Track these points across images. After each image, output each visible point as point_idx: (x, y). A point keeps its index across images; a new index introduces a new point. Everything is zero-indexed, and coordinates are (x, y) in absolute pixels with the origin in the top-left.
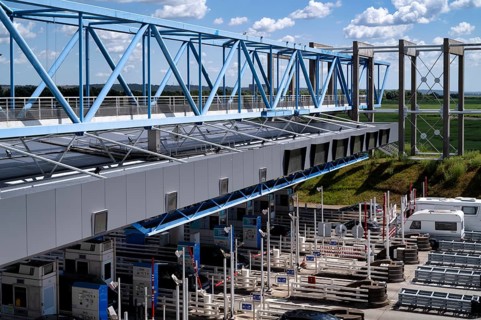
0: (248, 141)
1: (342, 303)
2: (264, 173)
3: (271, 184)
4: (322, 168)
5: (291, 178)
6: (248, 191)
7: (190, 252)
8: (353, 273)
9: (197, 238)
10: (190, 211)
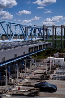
0: (21, 46)
1: (41, 79)
2: (24, 52)
3: (26, 55)
4: (37, 51)
5: (30, 53)
6: (21, 56)
7: (8, 70)
8: (43, 73)
9: (9, 67)
10: (8, 61)
